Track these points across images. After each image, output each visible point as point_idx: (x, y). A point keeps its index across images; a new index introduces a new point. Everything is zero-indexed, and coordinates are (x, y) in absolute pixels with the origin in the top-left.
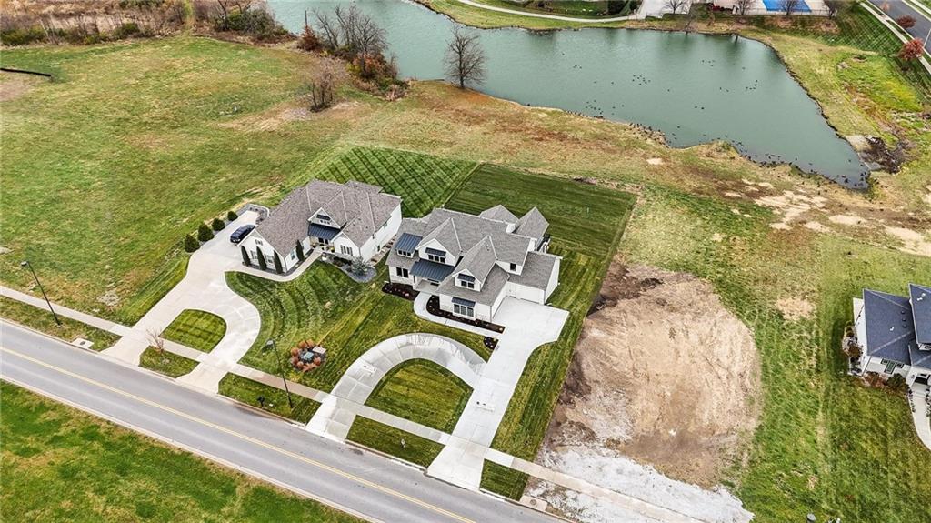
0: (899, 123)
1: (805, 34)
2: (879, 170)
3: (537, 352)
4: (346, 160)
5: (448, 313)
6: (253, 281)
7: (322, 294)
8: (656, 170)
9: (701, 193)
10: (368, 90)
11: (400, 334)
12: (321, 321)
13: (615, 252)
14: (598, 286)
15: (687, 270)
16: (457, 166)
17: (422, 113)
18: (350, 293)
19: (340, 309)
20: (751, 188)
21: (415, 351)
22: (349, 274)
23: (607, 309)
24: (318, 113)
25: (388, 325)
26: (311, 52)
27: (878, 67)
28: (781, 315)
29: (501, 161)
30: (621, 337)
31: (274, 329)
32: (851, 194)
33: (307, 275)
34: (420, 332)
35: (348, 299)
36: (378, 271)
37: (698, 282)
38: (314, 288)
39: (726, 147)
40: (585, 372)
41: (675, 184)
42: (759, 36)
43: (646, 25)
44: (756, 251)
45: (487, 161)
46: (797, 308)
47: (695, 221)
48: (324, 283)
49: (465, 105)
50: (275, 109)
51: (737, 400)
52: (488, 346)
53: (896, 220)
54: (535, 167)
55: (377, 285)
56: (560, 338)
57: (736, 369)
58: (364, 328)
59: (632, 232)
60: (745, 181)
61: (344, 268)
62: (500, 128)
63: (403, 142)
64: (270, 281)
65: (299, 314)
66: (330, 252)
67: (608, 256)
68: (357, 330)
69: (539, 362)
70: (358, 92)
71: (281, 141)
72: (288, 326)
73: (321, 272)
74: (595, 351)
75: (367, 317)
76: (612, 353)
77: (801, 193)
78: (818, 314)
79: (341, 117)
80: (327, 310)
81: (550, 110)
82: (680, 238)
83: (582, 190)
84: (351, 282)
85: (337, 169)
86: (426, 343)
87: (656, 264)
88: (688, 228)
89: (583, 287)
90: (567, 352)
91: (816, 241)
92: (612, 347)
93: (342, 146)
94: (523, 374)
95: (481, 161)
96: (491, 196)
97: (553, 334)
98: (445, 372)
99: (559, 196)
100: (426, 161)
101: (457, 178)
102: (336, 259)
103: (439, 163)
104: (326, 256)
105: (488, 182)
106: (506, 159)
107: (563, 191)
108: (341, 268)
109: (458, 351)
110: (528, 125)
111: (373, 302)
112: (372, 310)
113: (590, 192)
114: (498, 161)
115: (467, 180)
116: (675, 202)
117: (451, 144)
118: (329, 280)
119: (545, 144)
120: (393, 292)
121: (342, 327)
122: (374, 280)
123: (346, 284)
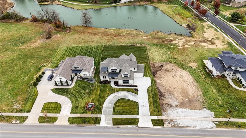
0: (190, 20)
1: (161, 3)
2: (192, 31)
3: (148, 89)
4: (66, 51)
5: (121, 85)
6: (61, 90)
7: (84, 89)
8: (146, 40)
9: (159, 43)
10: (60, 31)
11: (112, 94)
12: (88, 96)
13: (149, 61)
14: (151, 70)
15: (167, 62)
16: (98, 47)
17: (79, 34)
18: (91, 86)
19: (91, 91)
20: (169, 40)
21: (118, 97)
22: (88, 81)
23: (156, 75)
24: (49, 39)
25: (107, 92)
26: (36, 22)
27: (180, 9)
28: (192, 67)
29: (109, 44)
30: (163, 81)
31: (76, 101)
32: (189, 38)
33: (76, 84)
34: (117, 92)
35: (92, 88)
36: (95, 79)
37: (171, 64)
38: (80, 87)
39: (158, 32)
40: (161, 91)
41: (152, 42)
42: (151, 5)
43: (124, 5)
44: (178, 54)
45: (105, 44)
46: (194, 65)
47: (162, 50)
48: (82, 85)
49: (90, 31)
50: (35, 40)
51: (195, 89)
52: (136, 91)
53: (201, 41)
54: (118, 44)
56: (152, 84)
57: (191, 82)
58: (101, 95)
59: (150, 56)
60: (167, 39)
61: (86, 80)
62: (103, 35)
63: (79, 43)
64: (66, 89)
65: (80, 96)
67: (149, 62)
68: (99, 96)
69: (150, 91)
70: (57, 32)
71: (43, 49)
72: (79, 99)
73: (80, 83)
74: (161, 86)
75: (100, 92)
76: (164, 85)
77: (180, 39)
78: (198, 65)
79: (57, 39)
80: (87, 93)
81: (113, 29)
82: (161, 55)
83: (133, 47)
84: (90, 83)
85: (65, 54)
86: (120, 94)
87: (160, 62)
88: (162, 52)
89: (148, 71)
90: (155, 87)
91: (188, 49)
92: (163, 84)
93: (62, 47)
94: (148, 95)
95: (104, 45)
96: (112, 53)
97: (150, 84)
98: (129, 100)
99: (128, 50)
100: (89, 47)
101: (100, 50)
102: (82, 78)
103: (93, 47)
104: (79, 78)
105: (109, 50)
106: (110, 43)
107: (129, 49)
108: (85, 80)
109: (129, 94)
110: (110, 33)
111: (99, 87)
112: (100, 89)
113: (135, 48)
114: (108, 44)
115: (103, 50)
116: (155, 46)
117: (93, 42)
118: (84, 84)
119: (117, 38)
120: (103, 83)
121: (95, 96)
122: (96, 81)
123: (89, 84)
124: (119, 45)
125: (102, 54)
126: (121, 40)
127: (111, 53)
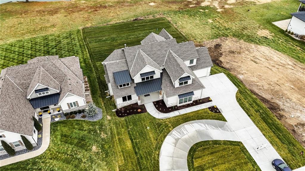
5: (176, 107)
8: (157, 7)
9: (182, 9)
15: (220, 36)
16: (70, 34)
17: (17, 18)
18: (100, 131)
19: (106, 147)
20: (194, 2)
21: (186, 141)
22: (86, 119)
23: (223, 65)
25: (151, 135)
28: (266, 38)
30: (246, 73)
33: (56, 137)
34: (174, 127)
35: (103, 135)
36: (100, 108)
37: (229, 39)
38: (71, 144)
40: (264, 97)
45: (83, 27)
46: (264, 33)
47: (196, 18)
48: (74, 135)
49: (38, 8)
52: (216, 112)
54: (109, 22)
55: (111, 115)
57: (290, 63)
58: (139, 149)
59: (183, 32)
61: (78, 117)
64: (29, 160)
66: (56, 113)
68: (136, 153)
73: (65, 130)
75: (132, 140)
78: (272, 32)
80: (98, 153)
84: (94, 124)
86: (185, 132)
87: (208, 39)
88: (198, 22)
90: (248, 92)
91: (235, 11)
95: (80, 28)
96: (107, 40)
97: (235, 89)
98: (216, 142)
99: (136, 29)
100: (50, 38)
101: (78, 40)
102: (66, 115)
103: (59, 37)
104: (56, 117)
105: (97, 35)
106: (91, 23)
107: (136, 26)
108: (76, 118)
109: (206, 125)
110: (82, 7)
111: (123, 127)
112: (129, 134)
113: (147, 22)
114: (89, 25)
115: (85, 38)
116: (180, 15)
117: (54, 26)
118: (76, 131)
119: (100, 12)
120: (129, 114)
121: (123, 158)
122: (105, 114)
123: (91, 127)
124: (111, 23)
125: (86, 47)
126: (112, 14)
127: (104, 41)
